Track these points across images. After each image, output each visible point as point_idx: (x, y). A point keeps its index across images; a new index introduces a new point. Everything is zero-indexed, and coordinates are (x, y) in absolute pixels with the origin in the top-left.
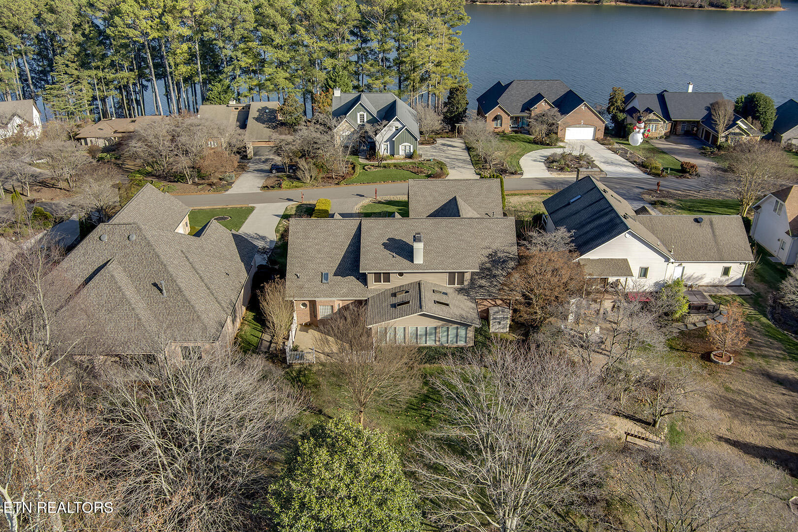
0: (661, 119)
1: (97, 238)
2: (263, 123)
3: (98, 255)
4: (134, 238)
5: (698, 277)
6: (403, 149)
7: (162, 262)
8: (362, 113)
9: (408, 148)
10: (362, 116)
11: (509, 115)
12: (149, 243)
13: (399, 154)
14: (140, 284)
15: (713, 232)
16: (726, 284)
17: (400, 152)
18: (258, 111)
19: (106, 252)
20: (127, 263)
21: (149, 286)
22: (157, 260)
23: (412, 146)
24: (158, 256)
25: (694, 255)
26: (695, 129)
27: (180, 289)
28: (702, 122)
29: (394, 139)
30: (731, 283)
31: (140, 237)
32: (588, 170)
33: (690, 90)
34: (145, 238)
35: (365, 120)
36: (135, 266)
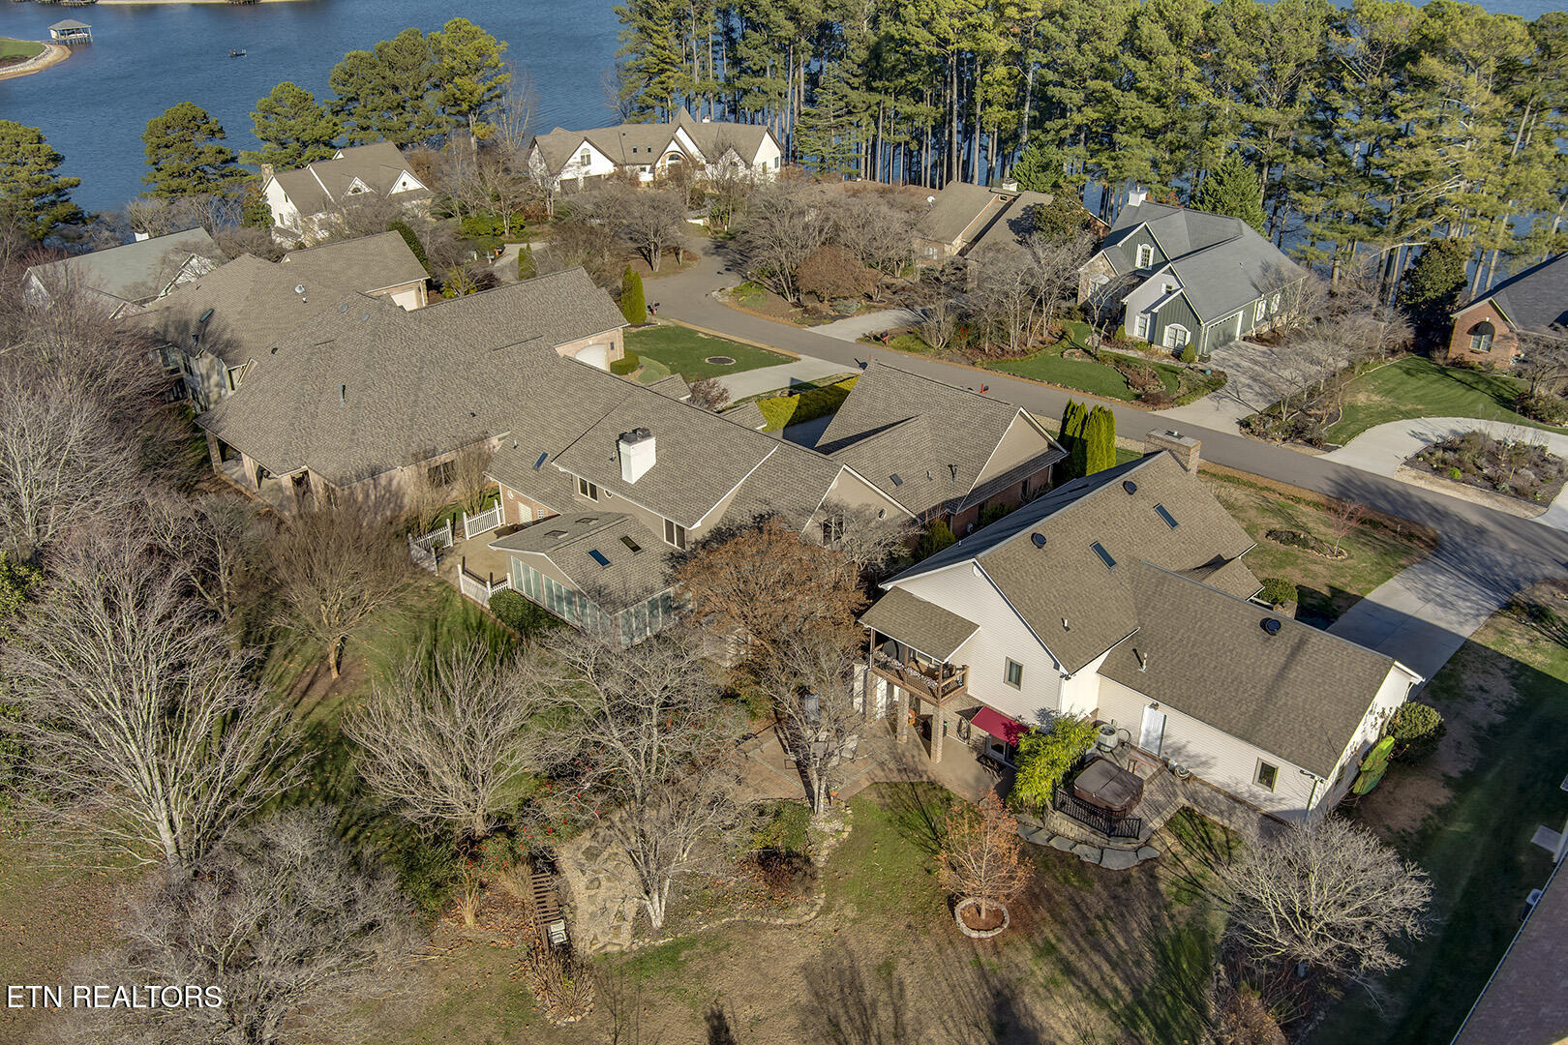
2: (1017, 233)
5: (1197, 756)
6: (1172, 335)
8: (1146, 246)
9: (1180, 335)
10: (1146, 252)
11: (1512, 329)
13: (1161, 344)
15: (1286, 667)
17: (1165, 340)
18: (1024, 209)
23: (1189, 333)
25: (1189, 697)
29: (1155, 310)
30: (1278, 812)
32: (1170, 438)
35: (1150, 264)
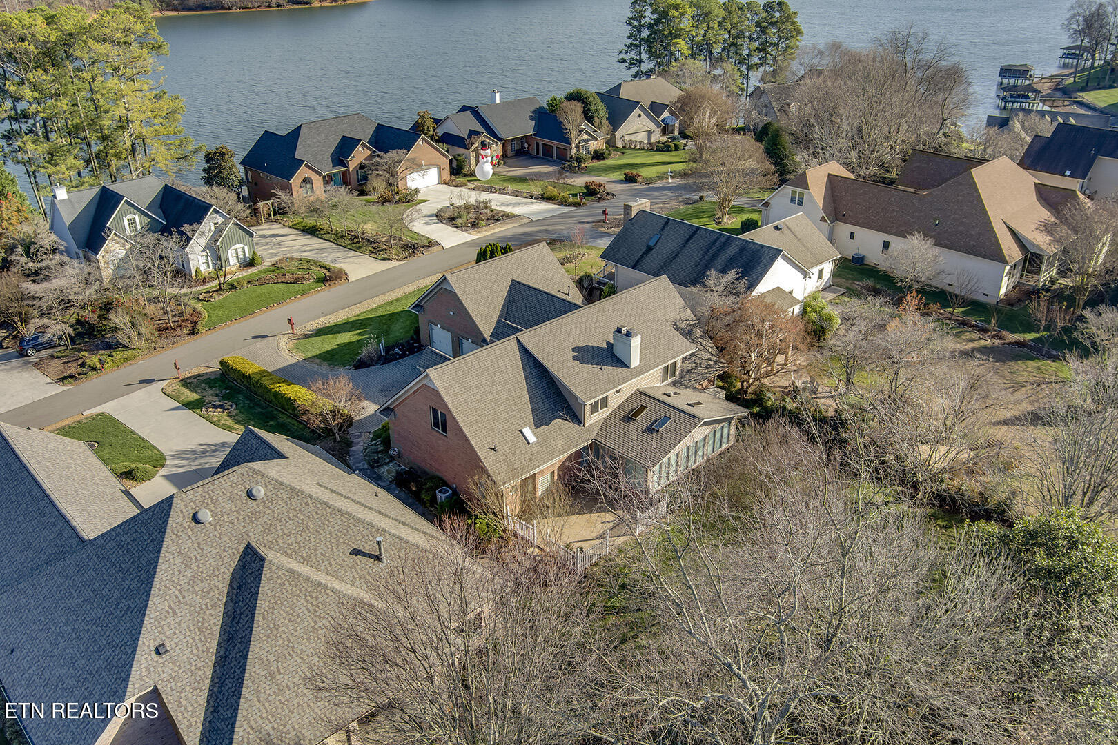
0: (493, 141)
1: (187, 522)
3: (214, 552)
4: (260, 492)
6: (233, 256)
7: (340, 511)
8: (130, 216)
9: (240, 252)
10: (132, 221)
11: (320, 174)
12: (293, 489)
14: (330, 564)
15: (796, 236)
16: (821, 288)
17: (231, 261)
19: (225, 539)
20: (280, 542)
21: (350, 560)
22: (329, 510)
23: (246, 247)
24: (327, 504)
26: (526, 146)
27: (401, 539)
28: (535, 135)
29: (217, 244)
30: (824, 286)
31: (270, 487)
33: (498, 101)
34: (281, 484)
35: (139, 227)
36: (299, 539)
